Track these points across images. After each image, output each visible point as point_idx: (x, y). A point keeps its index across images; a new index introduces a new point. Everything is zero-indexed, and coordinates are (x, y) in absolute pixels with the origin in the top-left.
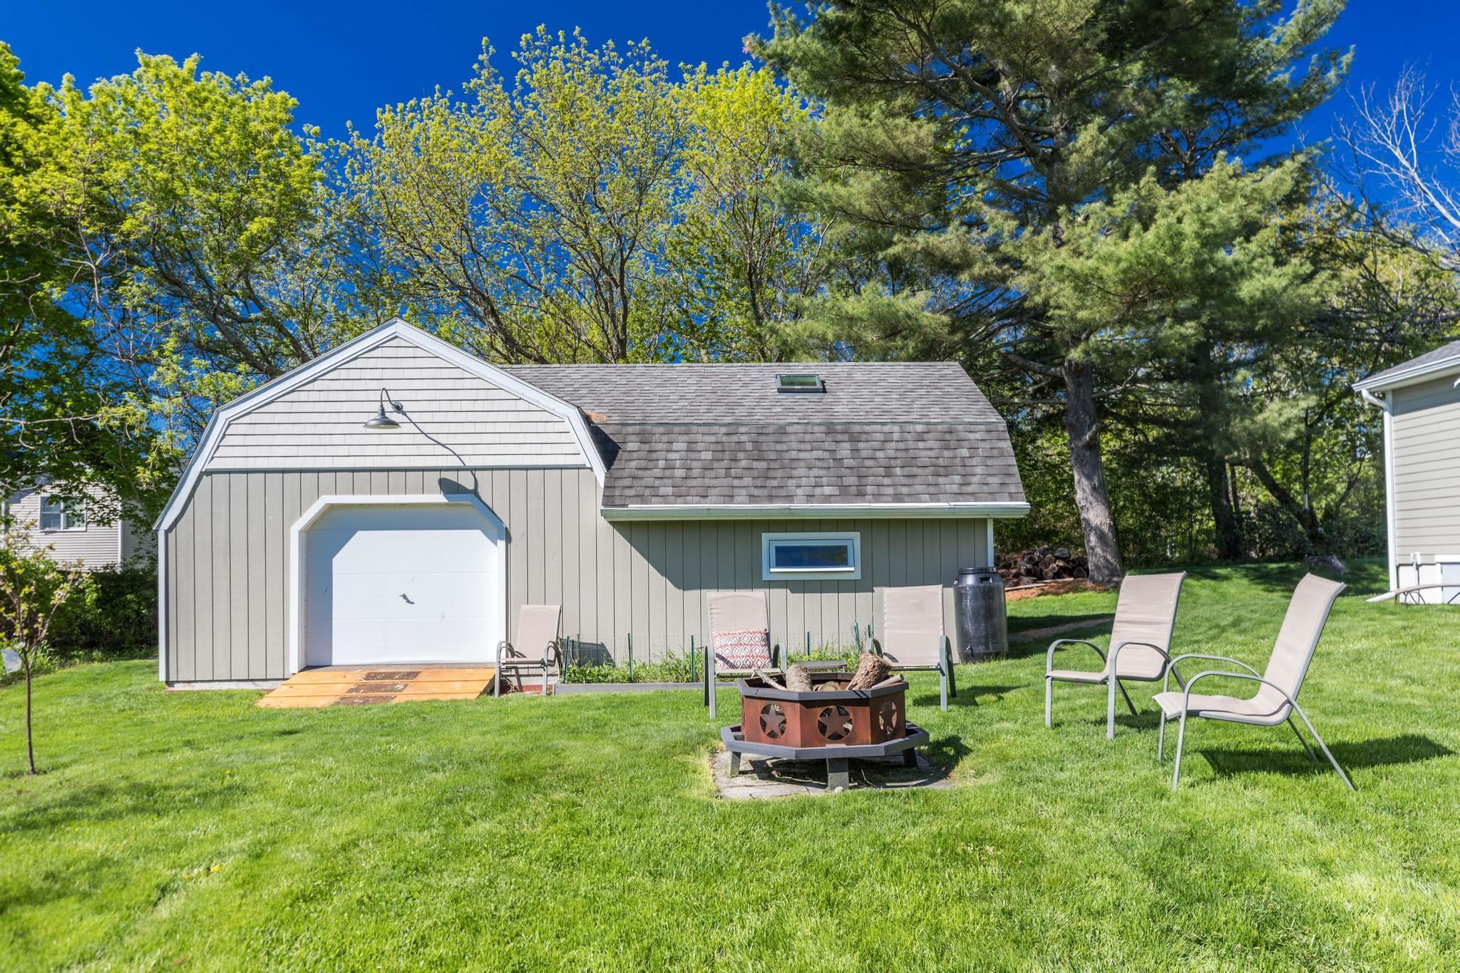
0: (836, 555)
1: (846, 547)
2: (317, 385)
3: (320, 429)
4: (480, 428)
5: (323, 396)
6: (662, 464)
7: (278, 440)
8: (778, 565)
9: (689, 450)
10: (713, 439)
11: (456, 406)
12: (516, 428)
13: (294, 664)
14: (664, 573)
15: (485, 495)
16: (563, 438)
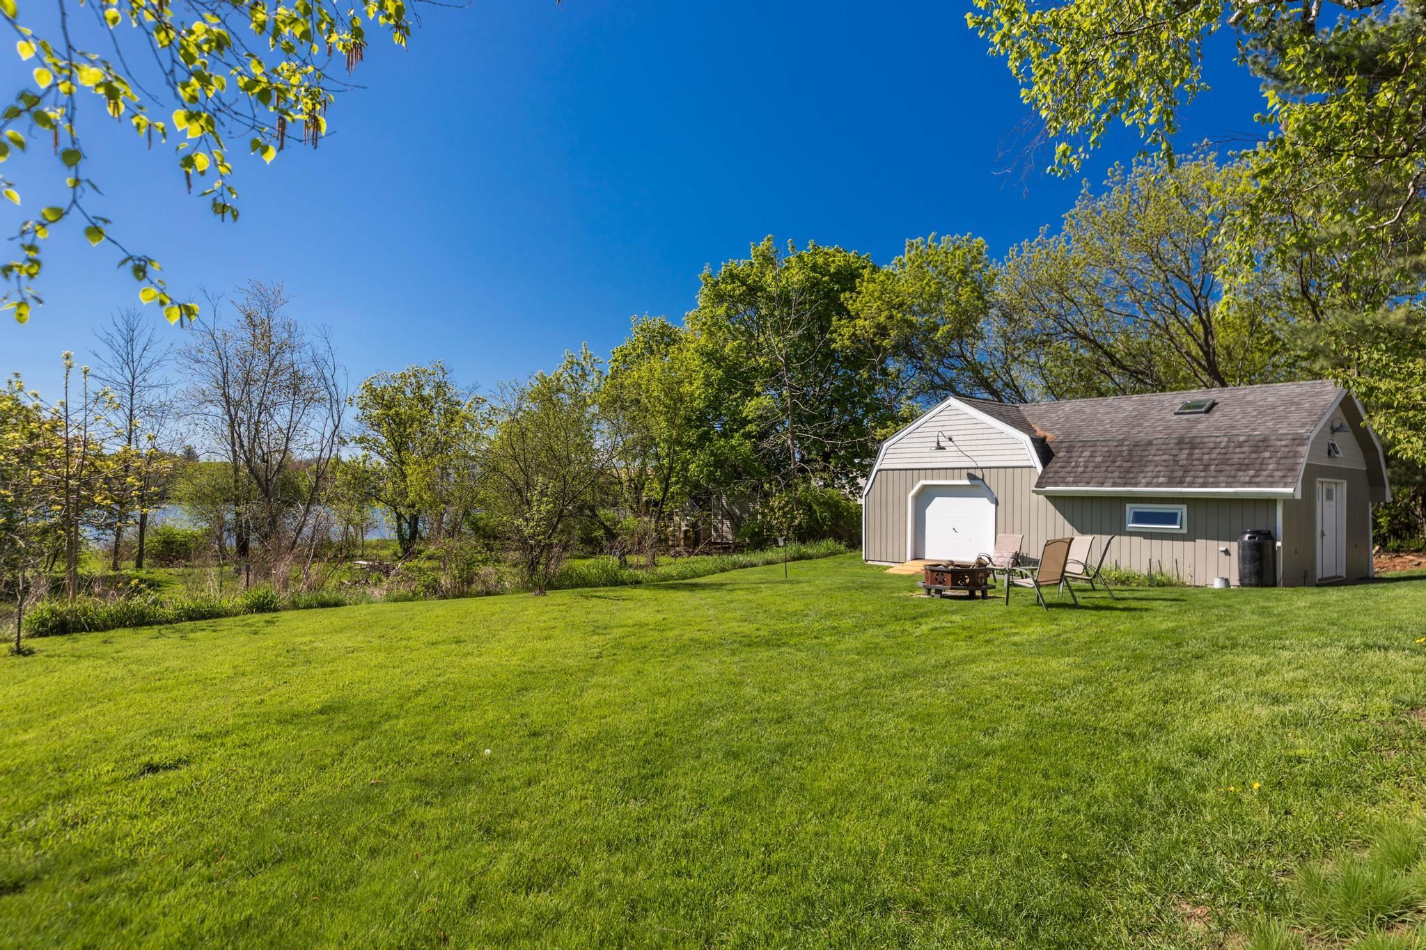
0: (1171, 518)
1: (1176, 514)
2: (919, 430)
3: (920, 450)
4: (984, 447)
5: (921, 435)
6: (1073, 464)
7: (905, 455)
8: (1133, 523)
9: (1091, 456)
10: (1106, 449)
11: (975, 437)
12: (1001, 447)
13: (909, 557)
14: (1072, 524)
15: (987, 482)
16: (1022, 452)
